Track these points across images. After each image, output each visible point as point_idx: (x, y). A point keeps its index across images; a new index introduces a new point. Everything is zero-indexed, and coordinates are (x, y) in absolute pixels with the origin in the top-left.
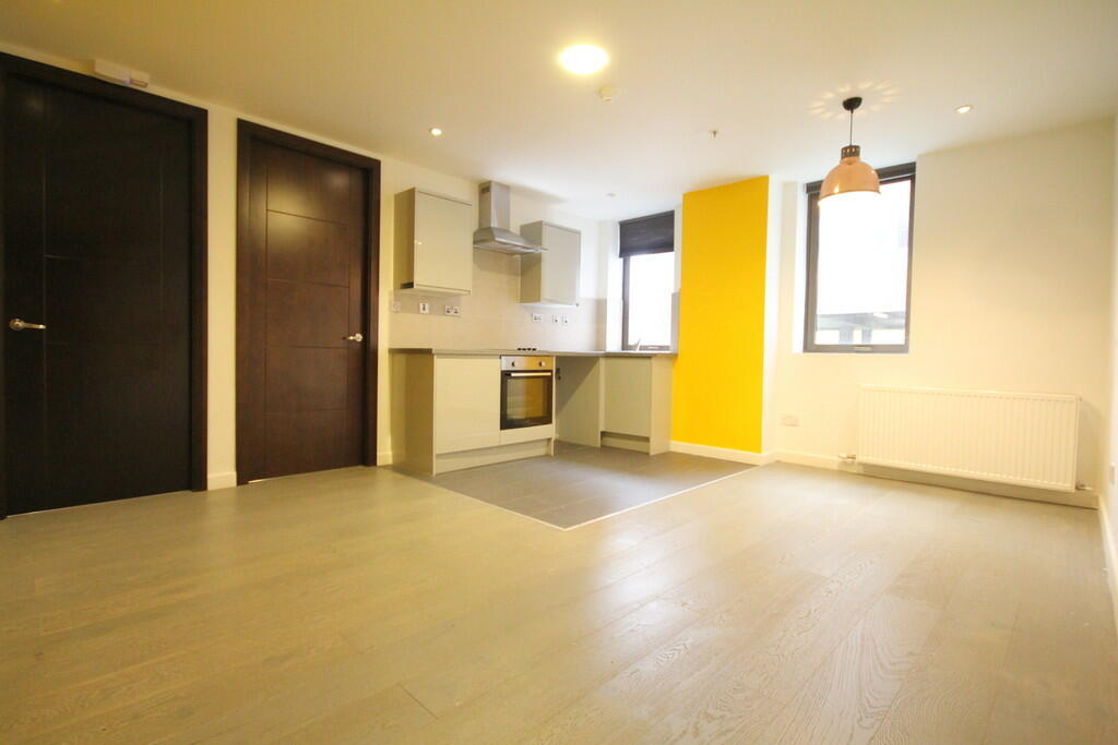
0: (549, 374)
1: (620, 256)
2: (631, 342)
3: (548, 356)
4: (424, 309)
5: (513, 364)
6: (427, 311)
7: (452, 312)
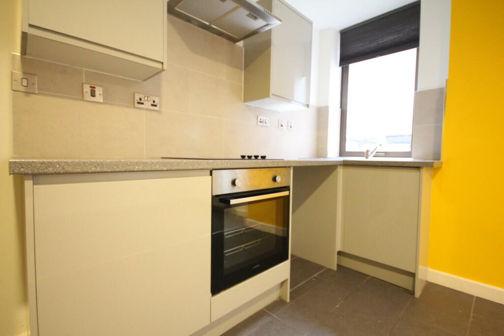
0: (285, 193)
1: (340, 65)
2: (349, 148)
3: (284, 167)
4: (93, 94)
5: (234, 183)
6: (99, 98)
7: (147, 105)
